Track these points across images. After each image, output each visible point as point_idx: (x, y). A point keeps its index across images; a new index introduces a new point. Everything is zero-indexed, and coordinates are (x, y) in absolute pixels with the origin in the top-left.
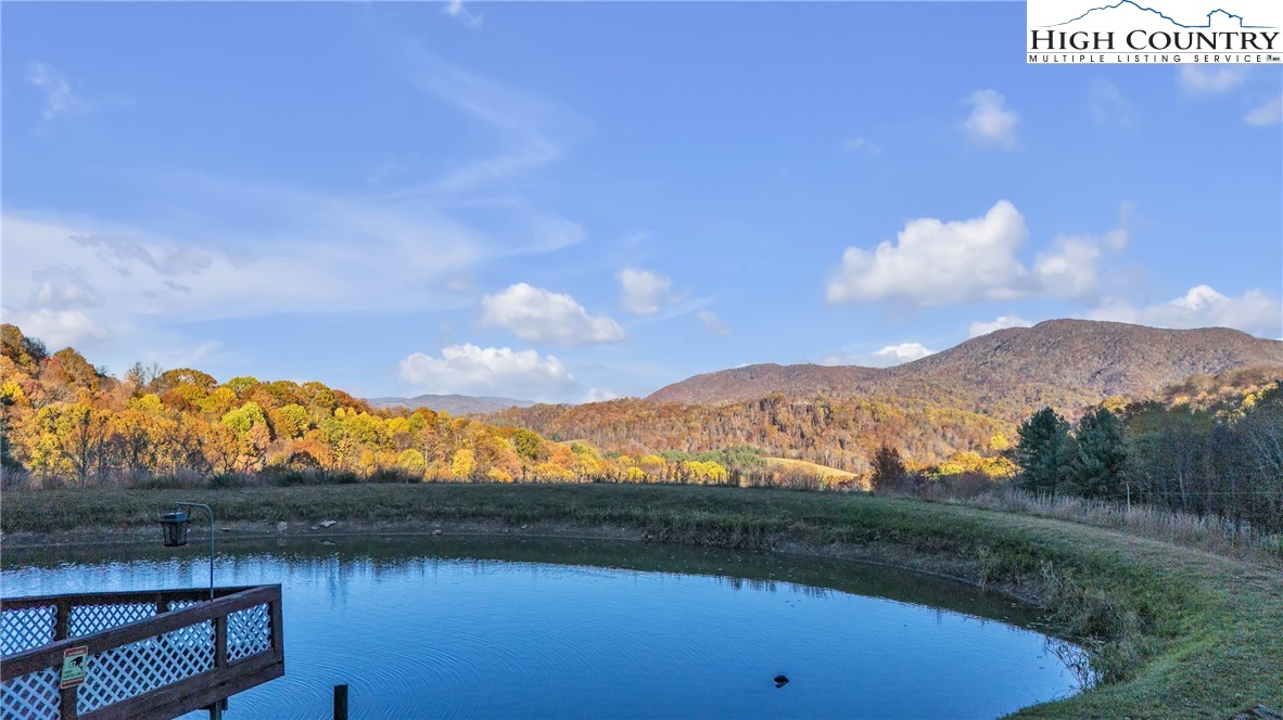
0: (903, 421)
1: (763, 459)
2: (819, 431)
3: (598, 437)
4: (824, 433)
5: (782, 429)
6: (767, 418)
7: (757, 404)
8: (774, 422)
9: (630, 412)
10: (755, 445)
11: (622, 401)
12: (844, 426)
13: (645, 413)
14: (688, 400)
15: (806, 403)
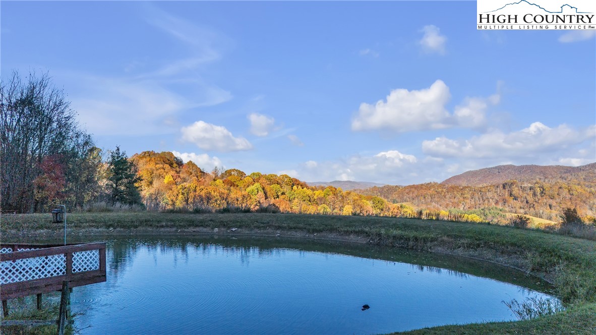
1: (504, 214)
2: (537, 200)
3: (416, 201)
4: (539, 202)
5: (516, 198)
6: (507, 193)
7: (501, 186)
8: (511, 195)
9: (432, 189)
10: (500, 207)
11: (428, 184)
12: (552, 198)
13: (440, 190)
14: (464, 184)
15: (530, 185)
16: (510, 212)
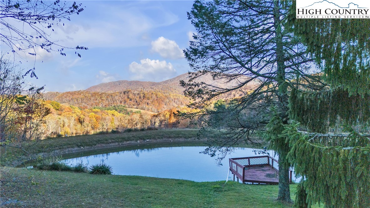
0: (164, 97)
1: (126, 109)
2: (141, 100)
5: (131, 100)
8: (128, 98)
10: (123, 104)
12: (148, 99)
13: (87, 95)
14: (101, 91)
15: (138, 92)
16: (129, 107)
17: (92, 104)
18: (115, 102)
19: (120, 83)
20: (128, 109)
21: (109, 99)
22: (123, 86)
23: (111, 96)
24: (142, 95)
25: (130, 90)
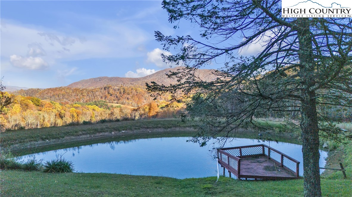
0: (144, 92)
1: (107, 104)
2: (122, 95)
5: (111, 95)
7: (103, 88)
8: (109, 93)
9: (63, 91)
10: (103, 100)
12: (128, 94)
13: (68, 91)
14: (82, 87)
15: (118, 88)
16: (109, 102)
17: (73, 100)
18: (96, 97)
19: (101, 79)
20: (108, 104)
21: (90, 94)
22: (103, 82)
23: (92, 91)
24: (122, 90)
25: (111, 85)
